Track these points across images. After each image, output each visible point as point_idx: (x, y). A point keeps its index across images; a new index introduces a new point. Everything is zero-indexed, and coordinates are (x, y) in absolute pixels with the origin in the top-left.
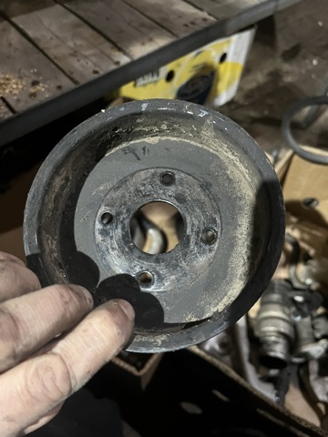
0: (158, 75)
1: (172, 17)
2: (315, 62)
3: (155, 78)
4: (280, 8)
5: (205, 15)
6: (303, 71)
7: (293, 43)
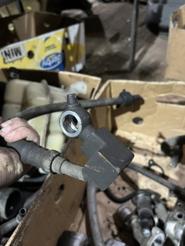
0: (20, 54)
2: (129, 39)
3: (19, 56)
6: (124, 45)
7: (114, 33)
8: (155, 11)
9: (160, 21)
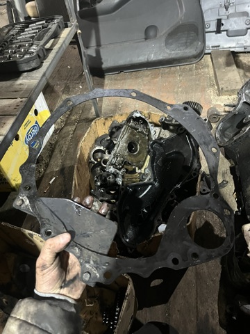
1: (6, 109)
2: (81, 87)
4: (48, 78)
5: (19, 100)
8: (94, 55)
9: (102, 63)
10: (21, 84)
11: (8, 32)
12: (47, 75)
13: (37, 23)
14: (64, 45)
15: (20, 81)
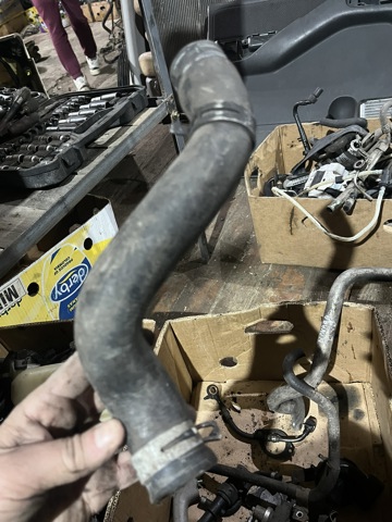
3: (14, 300)
10: (17, 215)
11: (53, 109)
12: (68, 201)
13: (104, 97)
14: (129, 141)
15: (19, 209)
